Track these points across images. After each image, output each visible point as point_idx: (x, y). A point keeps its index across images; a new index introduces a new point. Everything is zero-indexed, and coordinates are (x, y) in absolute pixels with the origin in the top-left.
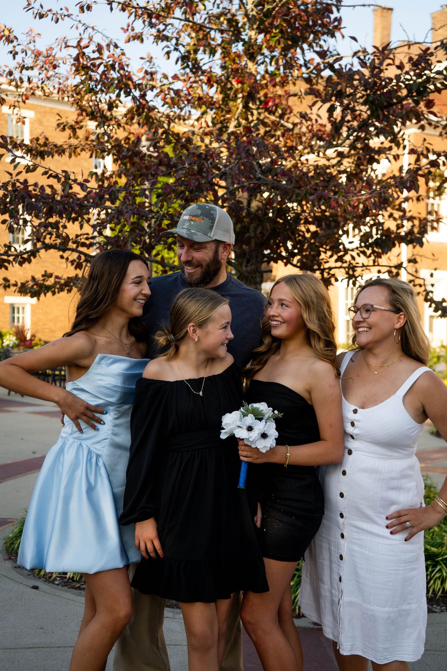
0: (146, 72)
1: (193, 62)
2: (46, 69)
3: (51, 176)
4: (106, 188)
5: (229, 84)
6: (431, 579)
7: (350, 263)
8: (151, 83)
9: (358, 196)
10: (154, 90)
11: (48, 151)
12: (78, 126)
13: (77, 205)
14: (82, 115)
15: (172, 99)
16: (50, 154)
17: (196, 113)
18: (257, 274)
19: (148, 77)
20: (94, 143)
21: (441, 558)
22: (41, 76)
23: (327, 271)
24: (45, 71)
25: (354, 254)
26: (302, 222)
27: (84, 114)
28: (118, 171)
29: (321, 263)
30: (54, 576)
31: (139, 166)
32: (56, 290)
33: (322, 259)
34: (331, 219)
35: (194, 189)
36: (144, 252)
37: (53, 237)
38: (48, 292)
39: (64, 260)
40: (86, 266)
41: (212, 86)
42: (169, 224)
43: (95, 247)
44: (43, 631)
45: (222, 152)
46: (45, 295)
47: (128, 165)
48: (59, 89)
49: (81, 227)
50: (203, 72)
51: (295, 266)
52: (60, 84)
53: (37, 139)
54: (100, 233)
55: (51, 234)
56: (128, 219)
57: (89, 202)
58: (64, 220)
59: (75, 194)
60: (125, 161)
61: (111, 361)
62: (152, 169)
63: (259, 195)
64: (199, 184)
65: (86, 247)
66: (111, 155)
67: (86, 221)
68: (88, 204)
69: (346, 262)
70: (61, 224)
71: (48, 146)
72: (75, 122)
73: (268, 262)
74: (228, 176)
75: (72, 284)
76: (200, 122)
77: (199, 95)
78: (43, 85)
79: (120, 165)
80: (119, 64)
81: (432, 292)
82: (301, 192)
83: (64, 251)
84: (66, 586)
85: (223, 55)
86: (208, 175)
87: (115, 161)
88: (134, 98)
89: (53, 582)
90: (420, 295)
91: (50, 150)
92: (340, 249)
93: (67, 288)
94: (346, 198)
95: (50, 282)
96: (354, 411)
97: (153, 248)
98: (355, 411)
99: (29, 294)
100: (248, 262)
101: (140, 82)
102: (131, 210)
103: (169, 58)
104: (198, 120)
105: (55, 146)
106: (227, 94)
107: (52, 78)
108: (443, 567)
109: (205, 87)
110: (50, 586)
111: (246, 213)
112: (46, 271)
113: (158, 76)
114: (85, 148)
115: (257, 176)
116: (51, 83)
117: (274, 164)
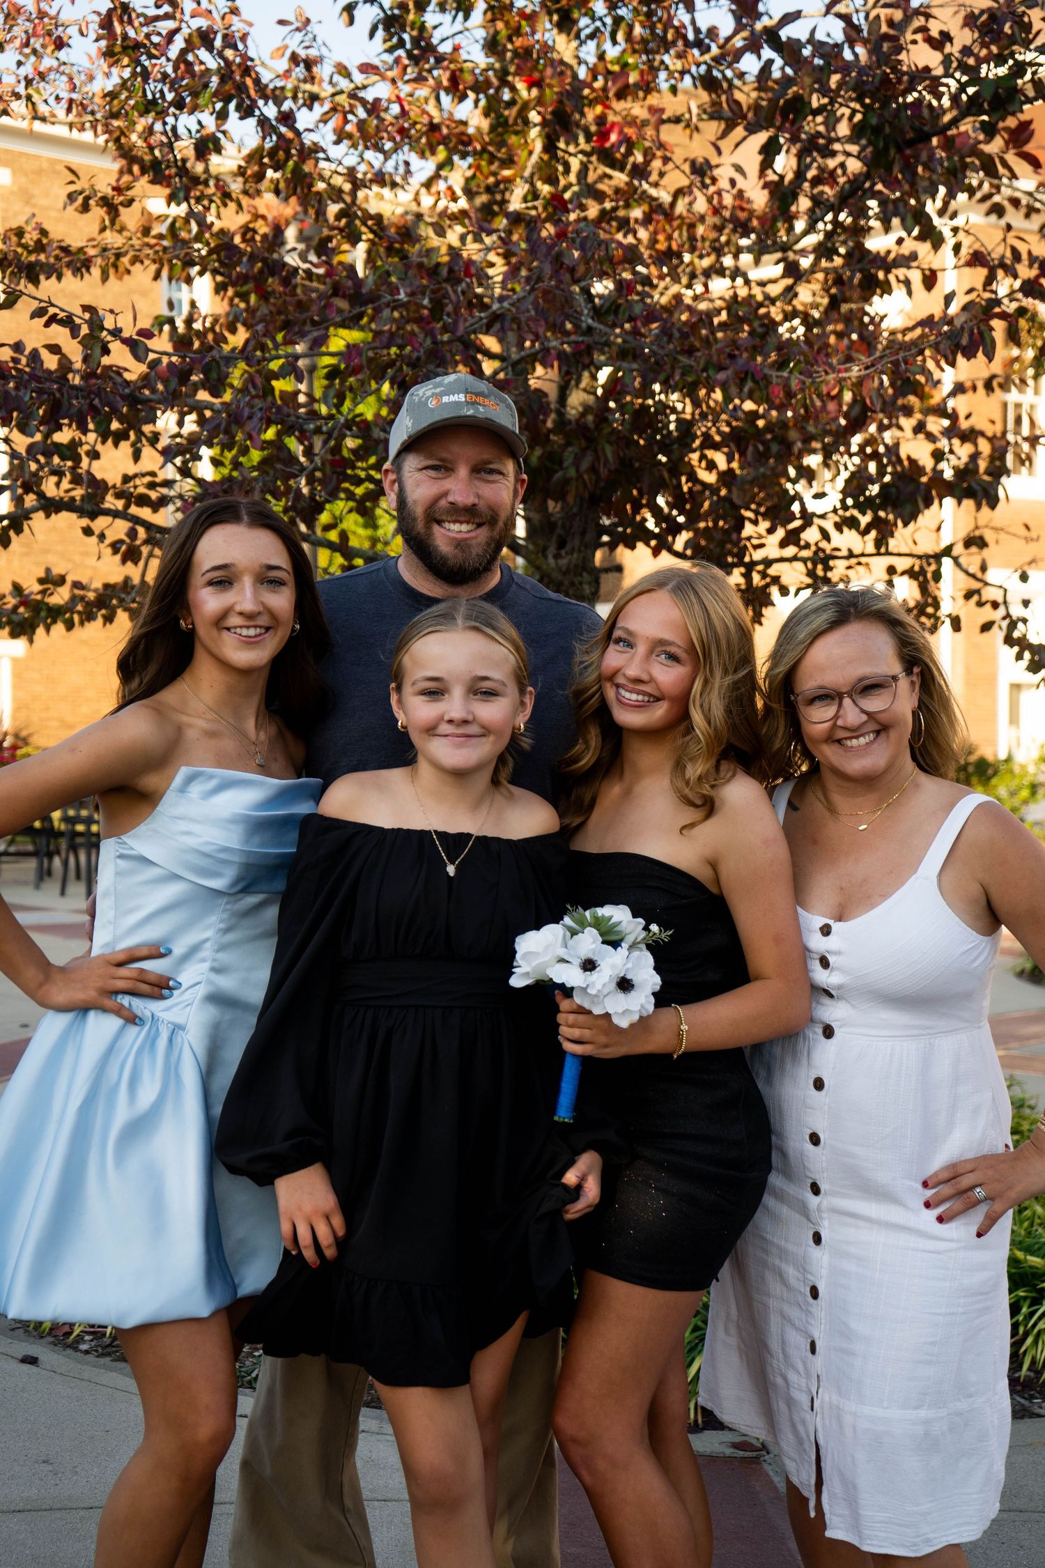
0: (294, 58)
1: (415, 33)
2: (35, 52)
3: (53, 319)
4: (195, 352)
5: (506, 90)
6: (1026, 1334)
7: (819, 549)
8: (308, 87)
9: (839, 371)
10: (316, 105)
11: (48, 264)
12: (121, 198)
13: (124, 397)
14: (130, 172)
15: (361, 125)
16: (54, 271)
17: (423, 168)
18: (585, 574)
19: (300, 71)
20: (165, 243)
22: (23, 71)
23: (760, 567)
24: (33, 59)
25: (828, 525)
26: (697, 443)
27: (136, 169)
28: (228, 314)
29: (745, 546)
30: (77, 1331)
31: (280, 301)
32: (76, 618)
33: (749, 539)
34: (769, 436)
35: (423, 358)
36: (298, 520)
37: (65, 484)
38: (54, 622)
39: (94, 539)
40: (151, 555)
41: (463, 97)
42: (360, 447)
43: (171, 508)
44: (50, 1468)
45: (492, 265)
46: (48, 630)
47: (253, 298)
48: (71, 101)
49: (137, 456)
50: (440, 59)
51: (679, 554)
52: (73, 89)
53: (20, 233)
54: (185, 472)
55: (59, 473)
56: (254, 434)
57: (154, 391)
58: (92, 437)
59: (119, 371)
60: (245, 288)
61: (213, 783)
62: (314, 308)
63: (586, 374)
64: (435, 342)
65: (148, 506)
66: (208, 276)
67: (148, 439)
68: (153, 397)
69: (807, 546)
70: (86, 447)
71: (48, 249)
72: (114, 189)
73: (612, 546)
74: (507, 324)
75: (114, 602)
76: (434, 189)
77: (431, 117)
78: (30, 91)
79: (231, 300)
80: (225, 36)
81: (1025, 621)
82: (693, 363)
83: (93, 516)
84: (109, 1354)
85: (489, 15)
86: (456, 322)
87: (219, 289)
88: (263, 122)
89: (74, 1346)
90: (995, 628)
91: (52, 260)
92: (793, 513)
93: (103, 611)
94: (810, 376)
95: (61, 596)
96: (821, 929)
97: (320, 508)
98: (826, 931)
99: (7, 629)
100: (562, 544)
101: (279, 84)
102: (261, 409)
103: (351, 21)
104: (428, 184)
105: (66, 250)
106: (502, 115)
107: (52, 76)
109: (446, 99)
110: (68, 1357)
111: (554, 422)
112: (48, 570)
113: (324, 71)
114: (142, 255)
115: (584, 325)
116: (50, 89)
117: (625, 292)
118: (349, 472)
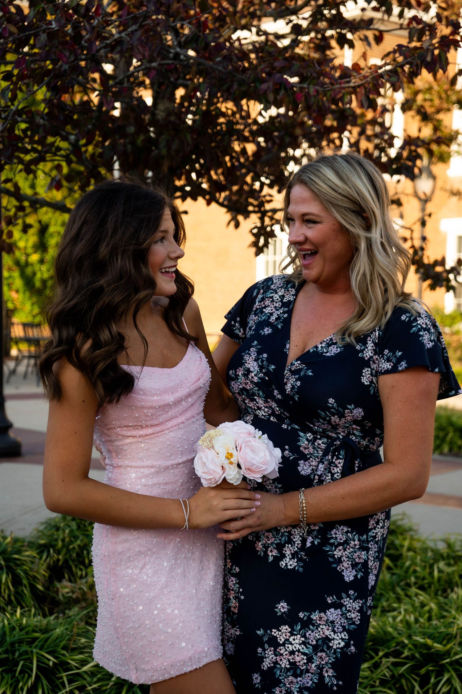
9: (340, 83)
21: (448, 660)
23: (270, 214)
29: (263, 201)
35: (68, 70)
51: (222, 205)
64: (76, 59)
74: (124, 47)
81: (423, 250)
82: (245, 78)
94: (322, 86)
108: (452, 676)
117: (202, 29)
118: (20, 145)
